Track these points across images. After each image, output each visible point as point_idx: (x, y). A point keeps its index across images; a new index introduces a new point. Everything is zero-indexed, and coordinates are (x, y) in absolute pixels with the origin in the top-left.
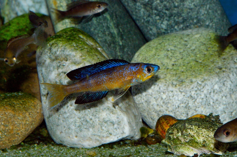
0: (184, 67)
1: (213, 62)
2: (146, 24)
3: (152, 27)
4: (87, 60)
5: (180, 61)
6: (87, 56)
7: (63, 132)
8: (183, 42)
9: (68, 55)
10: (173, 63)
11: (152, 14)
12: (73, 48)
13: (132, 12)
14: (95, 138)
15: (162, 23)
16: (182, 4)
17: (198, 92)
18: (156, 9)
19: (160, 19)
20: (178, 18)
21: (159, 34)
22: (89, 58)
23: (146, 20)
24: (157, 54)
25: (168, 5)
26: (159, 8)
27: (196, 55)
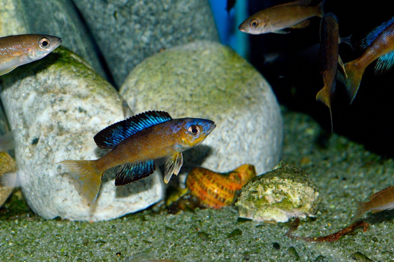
0: (207, 98)
1: (239, 90)
2: (117, 35)
3: (126, 40)
4: (97, 91)
5: (198, 89)
6: (96, 86)
7: (69, 199)
8: (193, 63)
9: (66, 85)
10: (190, 92)
11: (130, 21)
12: (73, 75)
13: (96, 18)
14: (117, 206)
15: (143, 34)
16: (173, 6)
18: (137, 14)
19: (140, 29)
20: (167, 27)
22: (98, 88)
23: (119, 29)
24: (166, 80)
25: (154, 8)
26: (142, 12)
27: (214, 80)
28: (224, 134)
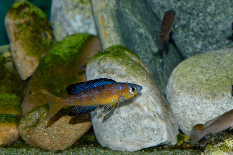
0: (217, 83)
2: (183, 44)
3: (188, 47)
5: (213, 77)
6: (132, 70)
7: (109, 136)
8: (216, 61)
9: (114, 69)
10: (207, 78)
11: (189, 35)
12: (119, 63)
14: (137, 143)
15: (197, 43)
16: (215, 26)
17: (229, 104)
18: (193, 31)
19: (196, 40)
20: (212, 39)
21: (195, 53)
22: (133, 72)
23: (184, 40)
25: (203, 27)
26: (195, 30)
27: (227, 71)
28: (224, 105)
